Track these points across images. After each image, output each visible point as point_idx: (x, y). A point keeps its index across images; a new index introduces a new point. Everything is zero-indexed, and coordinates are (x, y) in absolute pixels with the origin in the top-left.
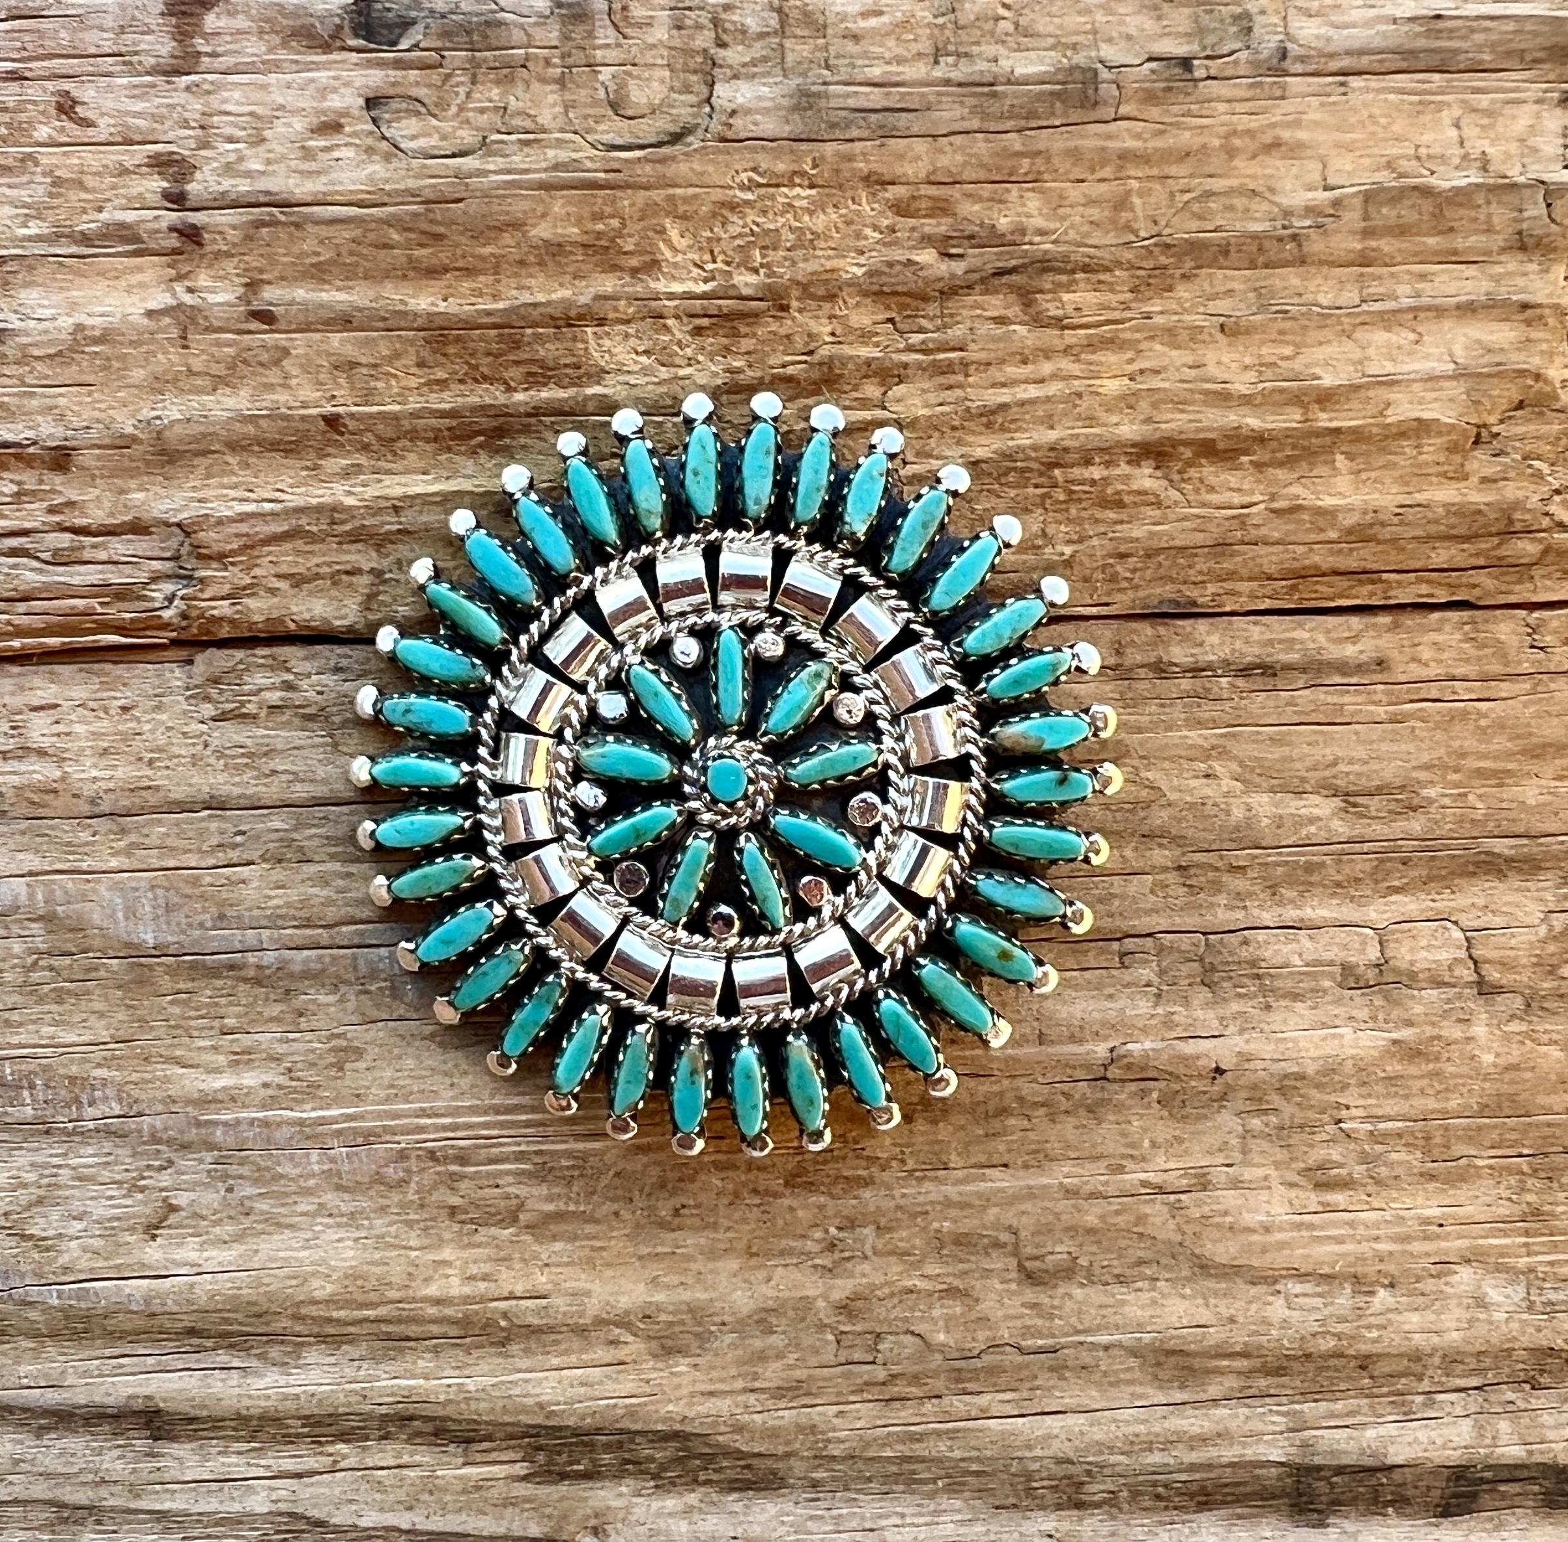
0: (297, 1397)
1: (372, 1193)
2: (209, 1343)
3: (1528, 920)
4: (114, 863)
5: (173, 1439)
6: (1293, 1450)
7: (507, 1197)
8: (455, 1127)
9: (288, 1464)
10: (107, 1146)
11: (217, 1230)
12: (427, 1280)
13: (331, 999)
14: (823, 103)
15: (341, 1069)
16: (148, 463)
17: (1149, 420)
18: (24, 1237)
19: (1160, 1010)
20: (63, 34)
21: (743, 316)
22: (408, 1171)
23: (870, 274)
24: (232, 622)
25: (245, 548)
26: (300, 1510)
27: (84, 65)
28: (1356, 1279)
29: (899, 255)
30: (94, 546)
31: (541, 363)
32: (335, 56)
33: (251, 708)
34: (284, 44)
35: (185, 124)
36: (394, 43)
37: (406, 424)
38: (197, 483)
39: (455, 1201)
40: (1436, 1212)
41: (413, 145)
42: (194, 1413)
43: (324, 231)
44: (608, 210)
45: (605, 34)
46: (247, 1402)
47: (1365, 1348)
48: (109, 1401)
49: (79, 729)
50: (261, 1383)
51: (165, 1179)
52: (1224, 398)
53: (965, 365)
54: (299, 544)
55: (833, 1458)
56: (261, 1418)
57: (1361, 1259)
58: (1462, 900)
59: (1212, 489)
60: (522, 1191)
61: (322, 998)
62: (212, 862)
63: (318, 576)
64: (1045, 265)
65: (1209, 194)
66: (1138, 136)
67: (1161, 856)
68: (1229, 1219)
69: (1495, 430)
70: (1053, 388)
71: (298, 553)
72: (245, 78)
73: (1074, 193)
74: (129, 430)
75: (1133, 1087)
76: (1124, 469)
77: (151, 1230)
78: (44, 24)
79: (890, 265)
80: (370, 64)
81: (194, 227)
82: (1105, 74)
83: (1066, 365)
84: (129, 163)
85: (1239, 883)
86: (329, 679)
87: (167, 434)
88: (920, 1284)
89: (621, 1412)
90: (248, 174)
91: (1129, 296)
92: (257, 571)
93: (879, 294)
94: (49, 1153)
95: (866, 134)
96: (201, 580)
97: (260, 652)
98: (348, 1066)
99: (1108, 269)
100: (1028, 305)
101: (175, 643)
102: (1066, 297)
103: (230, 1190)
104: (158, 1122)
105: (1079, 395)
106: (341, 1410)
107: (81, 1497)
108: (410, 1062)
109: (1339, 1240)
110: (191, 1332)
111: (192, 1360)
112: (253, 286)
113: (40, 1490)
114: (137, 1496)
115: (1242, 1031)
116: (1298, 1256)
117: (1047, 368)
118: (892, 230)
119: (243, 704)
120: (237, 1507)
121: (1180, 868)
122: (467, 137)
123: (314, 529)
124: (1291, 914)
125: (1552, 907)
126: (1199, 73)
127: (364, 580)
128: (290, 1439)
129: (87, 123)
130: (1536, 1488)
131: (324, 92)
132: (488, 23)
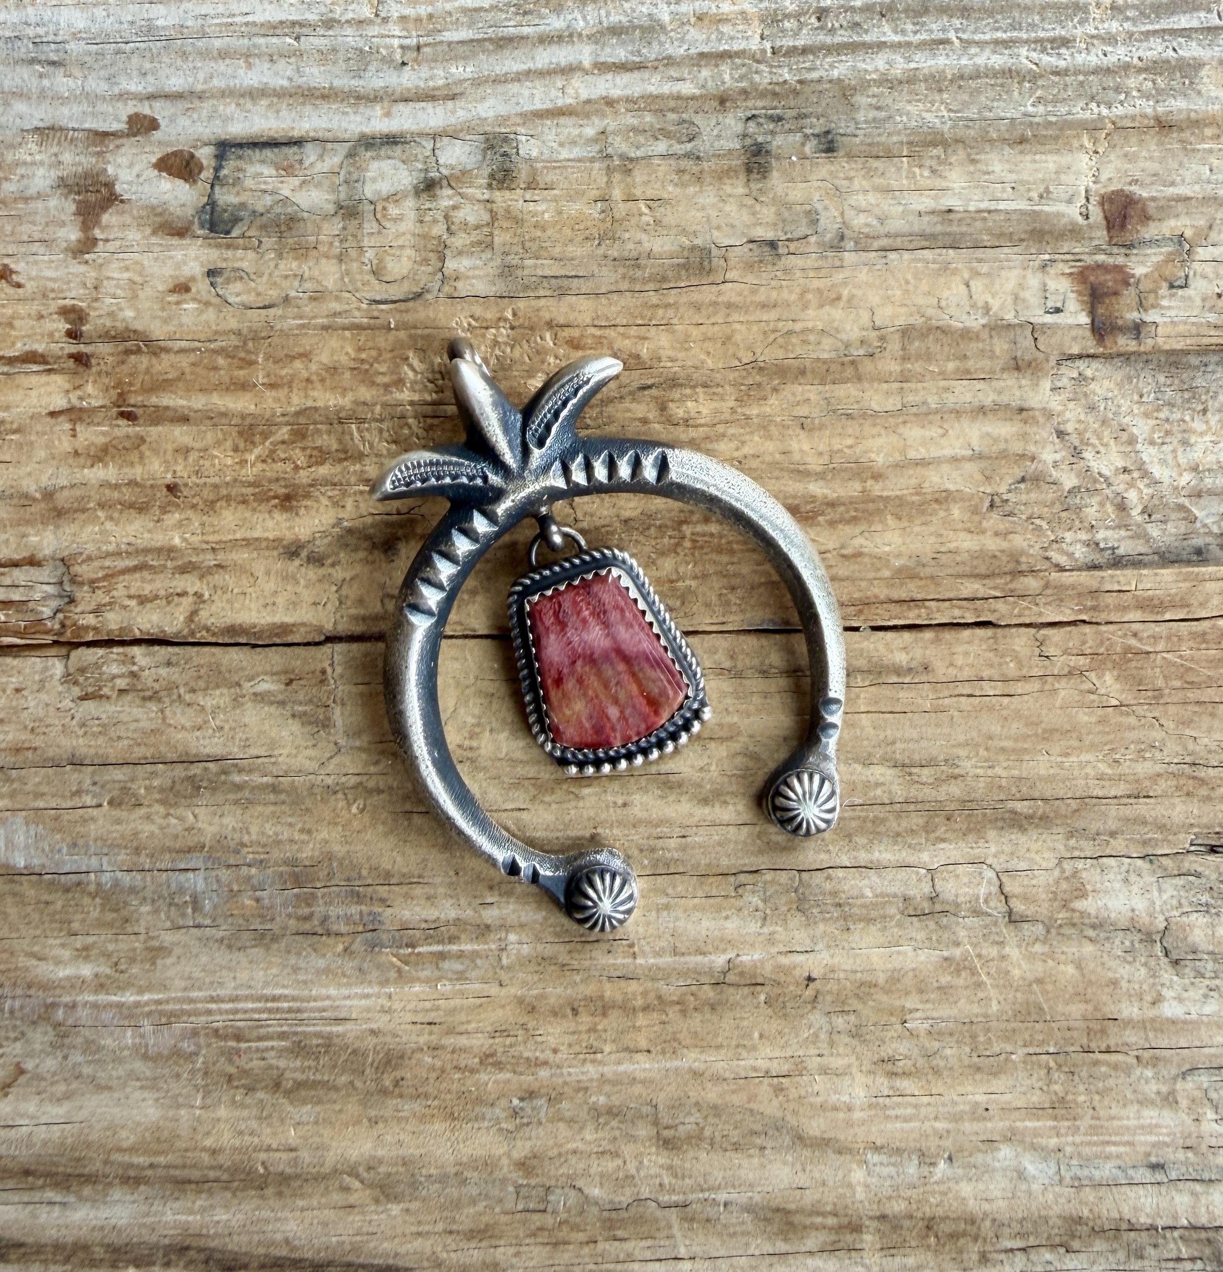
0: (103, 1228)
1: (170, 1062)
2: (40, 1182)
3: (1045, 864)
8: (235, 1011)
11: (54, 1089)
12: (207, 1133)
13: (150, 909)
14: (519, 273)
15: (154, 964)
19: (765, 930)
20: (7, 227)
22: (198, 1045)
24: (95, 629)
25: (105, 577)
28: (921, 1152)
30: (2, 574)
31: (320, 449)
32: (187, 241)
33: (106, 691)
34: (154, 233)
35: (84, 286)
36: (228, 233)
37: (223, 491)
38: (76, 530)
39: (232, 1070)
40: (982, 1098)
41: (237, 300)
43: (174, 357)
44: (369, 344)
45: (370, 226)
46: (64, 1231)
47: (929, 1211)
50: (74, 1216)
51: (19, 1047)
52: (805, 475)
54: (145, 574)
56: (74, 1244)
57: (924, 1135)
58: (993, 848)
60: (282, 1063)
61: (143, 909)
62: (69, 804)
63: (156, 597)
64: (674, 383)
65: (790, 333)
66: (739, 294)
68: (819, 1099)
69: (1005, 497)
71: (143, 580)
72: (126, 256)
73: (695, 332)
74: (32, 493)
75: (746, 990)
80: (210, 247)
81: (85, 354)
82: (716, 252)
84: (45, 312)
87: (57, 496)
91: (735, 403)
92: (114, 593)
95: (549, 293)
97: (115, 650)
98: (159, 961)
99: (719, 385)
100: (662, 410)
101: (56, 643)
102: (690, 404)
103: (65, 1057)
104: (17, 1003)
106: (136, 1240)
108: (205, 959)
109: (906, 1119)
110: (27, 1172)
111: (25, 1195)
112: (123, 395)
115: (827, 947)
116: (874, 1132)
118: (567, 358)
119: (100, 689)
122: (274, 294)
123: (155, 563)
124: (863, 857)
125: (1062, 854)
126: (782, 251)
127: (191, 599)
128: (94, 1263)
129: (19, 286)
131: (178, 265)
132: (292, 220)
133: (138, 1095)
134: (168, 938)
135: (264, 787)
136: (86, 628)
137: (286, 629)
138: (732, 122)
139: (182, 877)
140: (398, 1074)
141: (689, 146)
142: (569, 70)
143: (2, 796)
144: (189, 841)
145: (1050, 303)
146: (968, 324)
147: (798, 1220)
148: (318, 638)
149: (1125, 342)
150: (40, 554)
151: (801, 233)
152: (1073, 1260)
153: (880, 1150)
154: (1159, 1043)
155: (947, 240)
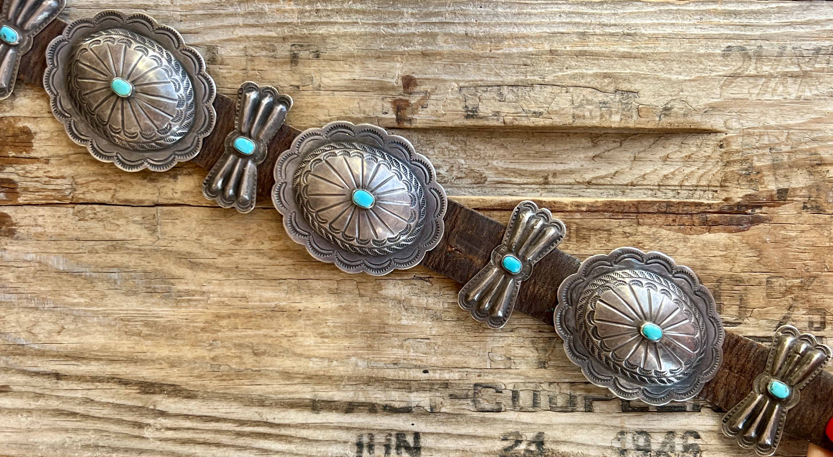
133: (99, 336)
134: (107, 292)
135: (135, 249)
136: (80, 198)
137: (142, 201)
138: (287, 46)
139: (111, 274)
140: (176, 333)
141: (273, 53)
142: (235, 26)
143: (55, 249)
144: (113, 264)
145: (384, 111)
146: (358, 116)
147: (292, 375)
148: (153, 204)
149: (407, 125)
150: (65, 175)
151: (307, 84)
152: (369, 388)
153: (317, 357)
154: (399, 331)
155: (353, 89)
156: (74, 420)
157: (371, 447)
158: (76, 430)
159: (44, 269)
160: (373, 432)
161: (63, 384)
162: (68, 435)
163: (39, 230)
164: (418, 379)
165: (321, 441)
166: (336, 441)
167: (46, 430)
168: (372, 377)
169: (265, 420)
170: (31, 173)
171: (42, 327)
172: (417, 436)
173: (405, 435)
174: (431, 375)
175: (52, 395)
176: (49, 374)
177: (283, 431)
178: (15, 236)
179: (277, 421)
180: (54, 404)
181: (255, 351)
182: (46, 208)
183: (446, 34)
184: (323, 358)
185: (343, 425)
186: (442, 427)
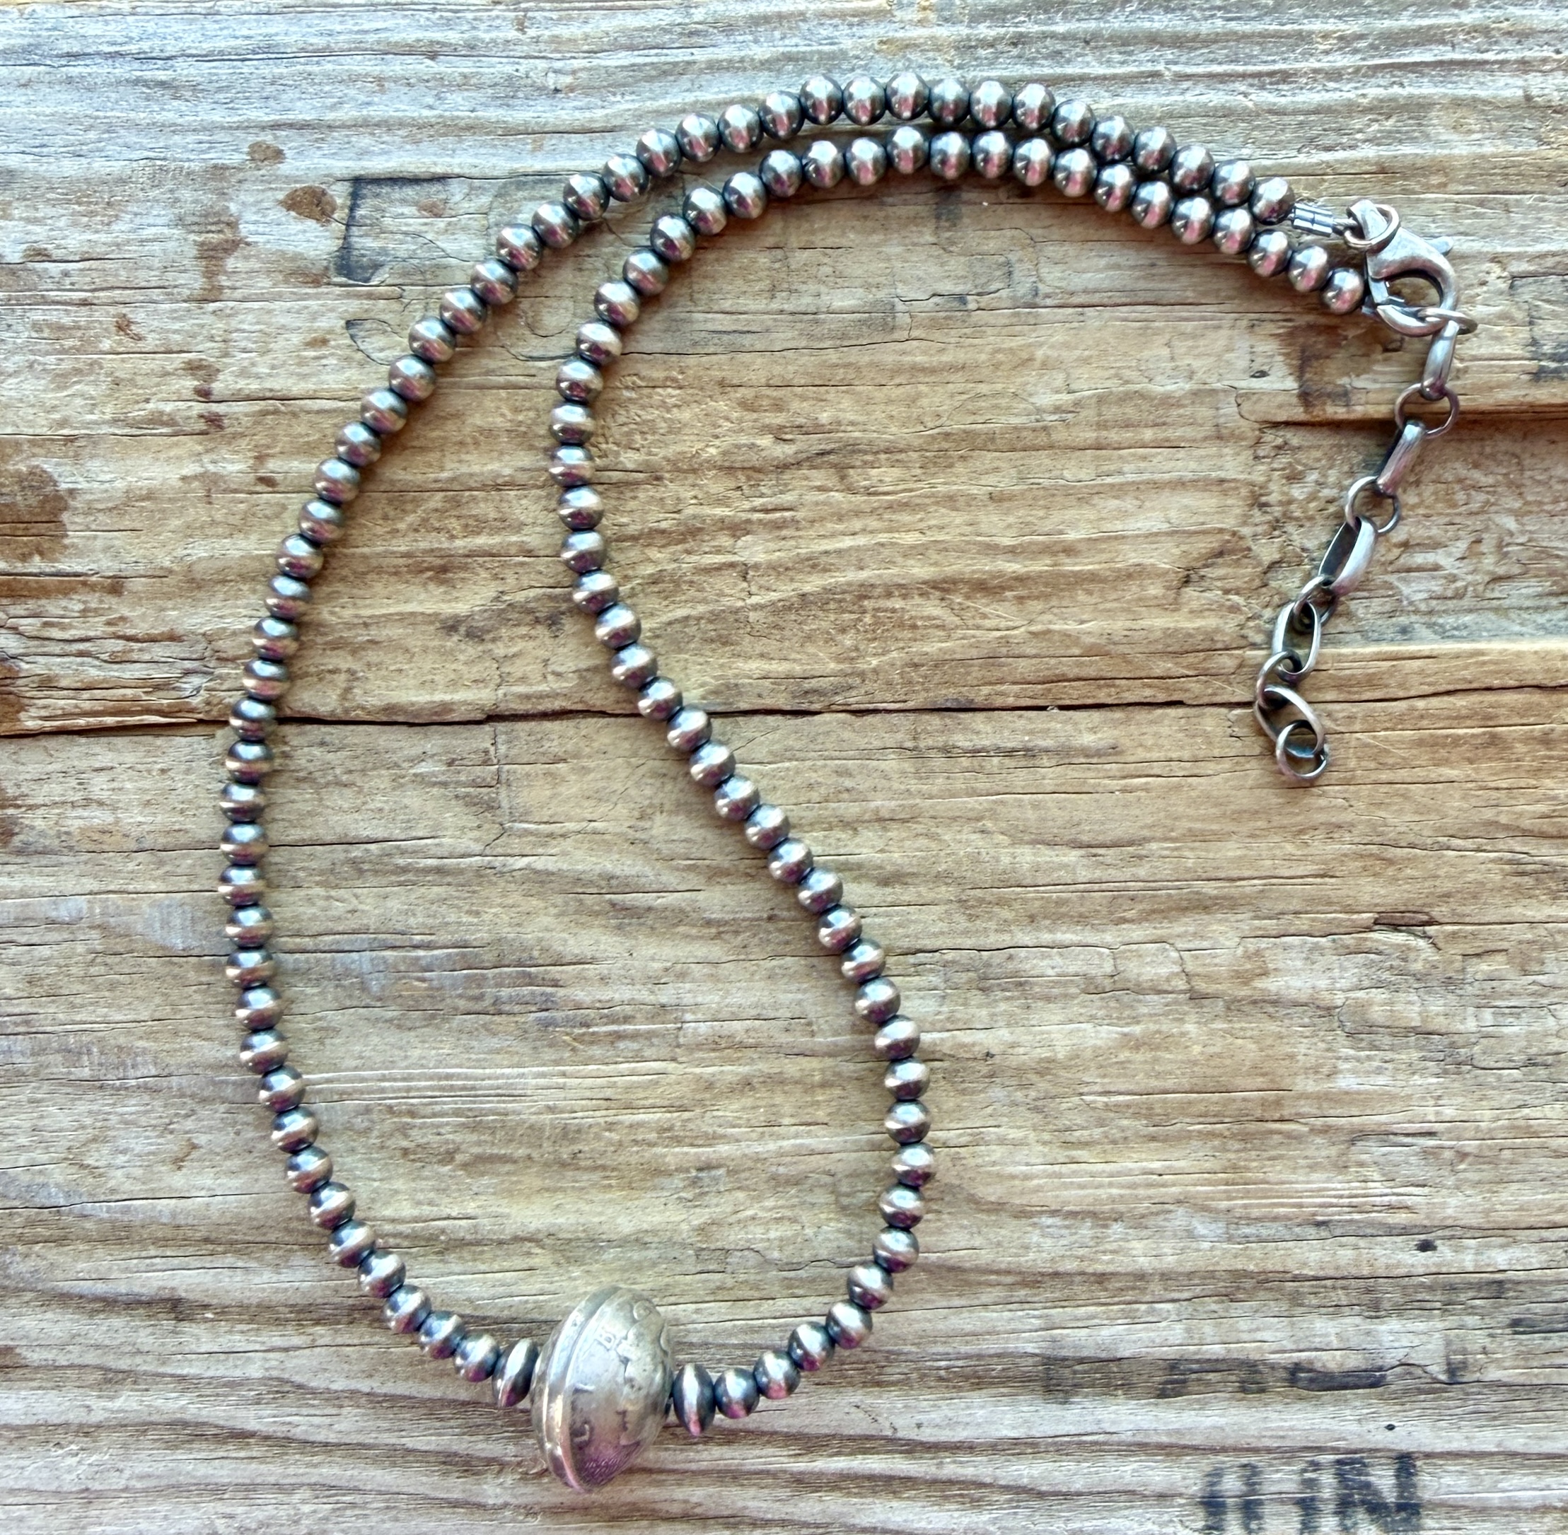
0: (286, 1290)
1: (345, 1137)
2: (220, 1249)
3: (1228, 943)
4: (153, 887)
5: (191, 1320)
6: (1043, 1344)
7: (447, 1142)
8: (409, 1089)
9: (278, 1341)
10: (146, 1098)
11: (228, 1163)
12: (387, 1204)
13: (315, 990)
14: (687, 327)
15: (322, 1044)
16: (180, 588)
17: (936, 564)
18: (82, 1166)
19: (945, 1009)
20: (122, 273)
21: (628, 484)
22: (372, 1121)
23: (724, 453)
26: (286, 1376)
27: (139, 295)
28: (1094, 1215)
29: (744, 440)
30: (140, 650)
31: (477, 519)
32: (323, 289)
34: (286, 282)
35: (212, 338)
36: (367, 280)
37: (374, 563)
38: (218, 604)
39: (405, 1144)
40: (1156, 1165)
41: (382, 355)
42: (207, 1301)
43: (313, 418)
44: (527, 404)
46: (248, 1294)
47: (1100, 1268)
48: (144, 1291)
49: (128, 785)
50: (257, 1280)
51: (189, 1124)
52: (991, 549)
53: (794, 521)
55: (691, 1345)
56: (258, 1306)
57: (1097, 1200)
58: (1178, 929)
59: (984, 616)
60: (458, 1138)
61: (309, 991)
64: (853, 448)
65: (979, 396)
66: (925, 353)
67: (944, 892)
68: (997, 1168)
69: (1201, 572)
70: (861, 541)
72: (256, 305)
73: (879, 394)
74: (167, 564)
76: (918, 600)
77: (178, 1162)
78: (108, 265)
79: (738, 447)
80: (348, 296)
81: (217, 415)
82: (900, 307)
83: (873, 523)
84: (169, 368)
85: (1006, 914)
86: (317, 752)
87: (195, 567)
88: (761, 1214)
89: (529, 1306)
90: (258, 377)
91: (919, 471)
93: (730, 468)
94: (102, 1103)
95: (720, 350)
96: (220, 677)
98: (328, 1041)
99: (901, 451)
100: (843, 478)
101: (200, 722)
102: (874, 472)
103: (238, 1133)
104: (184, 1081)
105: (882, 545)
106: (319, 1301)
107: (124, 1364)
108: (375, 1040)
109: (1082, 1187)
110: (207, 1240)
111: (207, 1261)
112: (260, 459)
113: (91, 1358)
114: (164, 1363)
115: (1008, 1025)
116: (1051, 1198)
117: (857, 524)
118: (740, 421)
120: (238, 1373)
121: (960, 901)
124: (1046, 937)
125: (1247, 933)
126: (972, 306)
127: (343, 677)
128: (279, 1322)
129: (139, 338)
130: (1233, 1378)
131: (314, 316)
132: (438, 266)
135: (427, 871)
137: (446, 707)
139: (347, 958)
143: (154, 880)
144: (353, 924)
145: (1256, 367)
146: (1169, 388)
147: (973, 1277)
148: (479, 716)
149: (1336, 411)
150: (180, 630)
151: (993, 287)
152: (1237, 1309)
153: (1054, 1213)
154: (1332, 1112)
155: (1150, 297)
156: (242, 1454)
157: (1250, 1509)
158: (248, 1489)
159: (120, 949)
160: (1253, 1459)
161: (198, 1336)
162: (221, 1507)
163: (100, 817)
164: (1402, 1271)
165: (1079, 1494)
166: (1133, 1493)
167: (145, 1491)
168: (1246, 1274)
169: (889, 1433)
170: (63, 627)
171: (122, 1143)
172: (1405, 1463)
173: (1365, 1465)
174: (1445, 1256)
175: (163, 1375)
176: (149, 1303)
177: (951, 1468)
178: (16, 841)
179: (927, 1435)
180: (171, 1403)
181: (845, 1201)
182: (120, 741)
183: (1457, 103)
184: (1073, 1214)
185: (1155, 1439)
186: (1488, 1433)
